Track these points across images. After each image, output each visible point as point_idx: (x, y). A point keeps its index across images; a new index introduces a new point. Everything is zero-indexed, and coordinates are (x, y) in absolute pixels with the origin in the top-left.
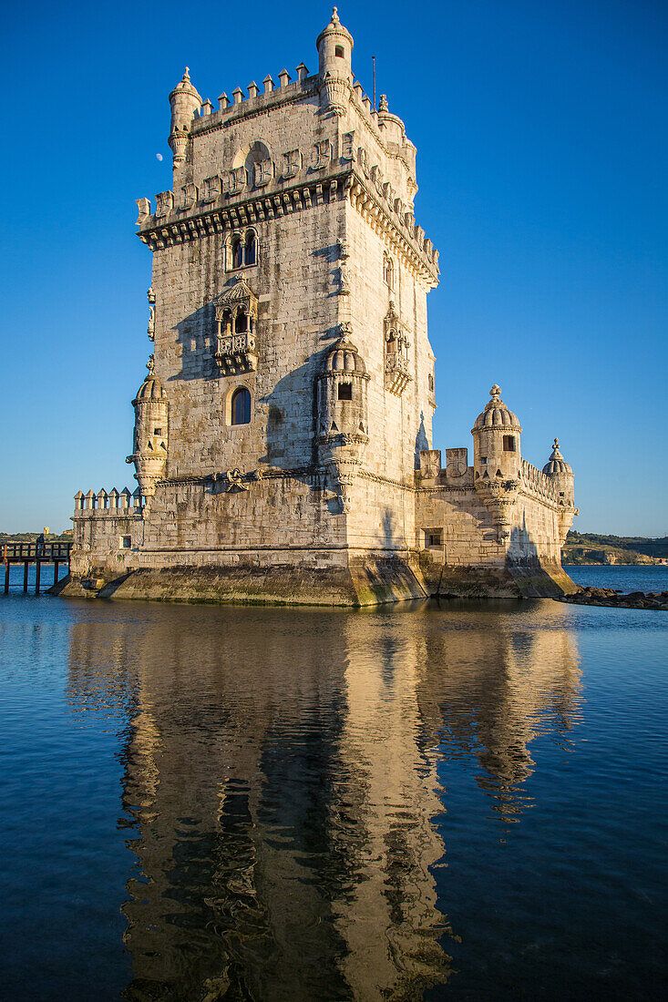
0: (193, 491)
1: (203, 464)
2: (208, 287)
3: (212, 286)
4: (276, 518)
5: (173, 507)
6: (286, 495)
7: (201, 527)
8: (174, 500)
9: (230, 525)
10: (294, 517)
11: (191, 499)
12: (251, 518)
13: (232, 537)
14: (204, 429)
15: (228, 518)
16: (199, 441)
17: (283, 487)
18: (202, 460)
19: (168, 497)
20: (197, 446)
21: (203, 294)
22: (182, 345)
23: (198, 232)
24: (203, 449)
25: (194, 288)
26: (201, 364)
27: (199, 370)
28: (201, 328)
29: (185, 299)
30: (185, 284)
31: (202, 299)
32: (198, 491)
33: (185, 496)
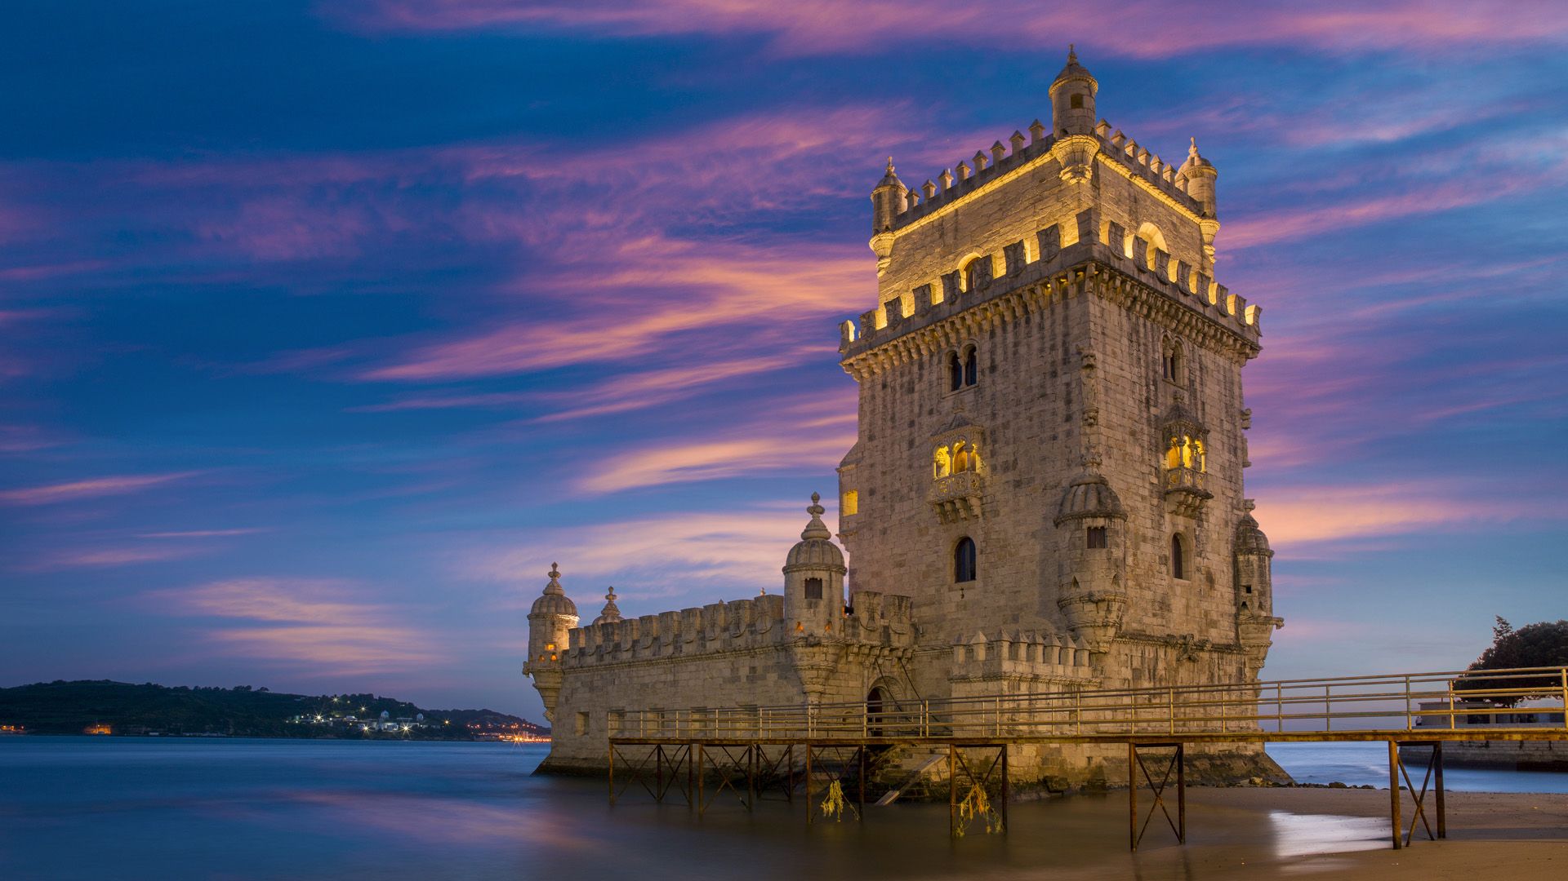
0: (1147, 653)
1: (1155, 621)
2: (1148, 385)
5: (1128, 672)
8: (1129, 663)
11: (1146, 665)
14: (1154, 575)
16: (1149, 588)
18: (1154, 615)
19: (1123, 658)
20: (1148, 595)
21: (1145, 394)
22: (1129, 449)
23: (1141, 307)
24: (1154, 601)
25: (1136, 380)
26: (1147, 485)
27: (1146, 493)
28: (1146, 438)
29: (1128, 386)
30: (1126, 367)
31: (1144, 398)
32: (1152, 655)
33: (1140, 658)
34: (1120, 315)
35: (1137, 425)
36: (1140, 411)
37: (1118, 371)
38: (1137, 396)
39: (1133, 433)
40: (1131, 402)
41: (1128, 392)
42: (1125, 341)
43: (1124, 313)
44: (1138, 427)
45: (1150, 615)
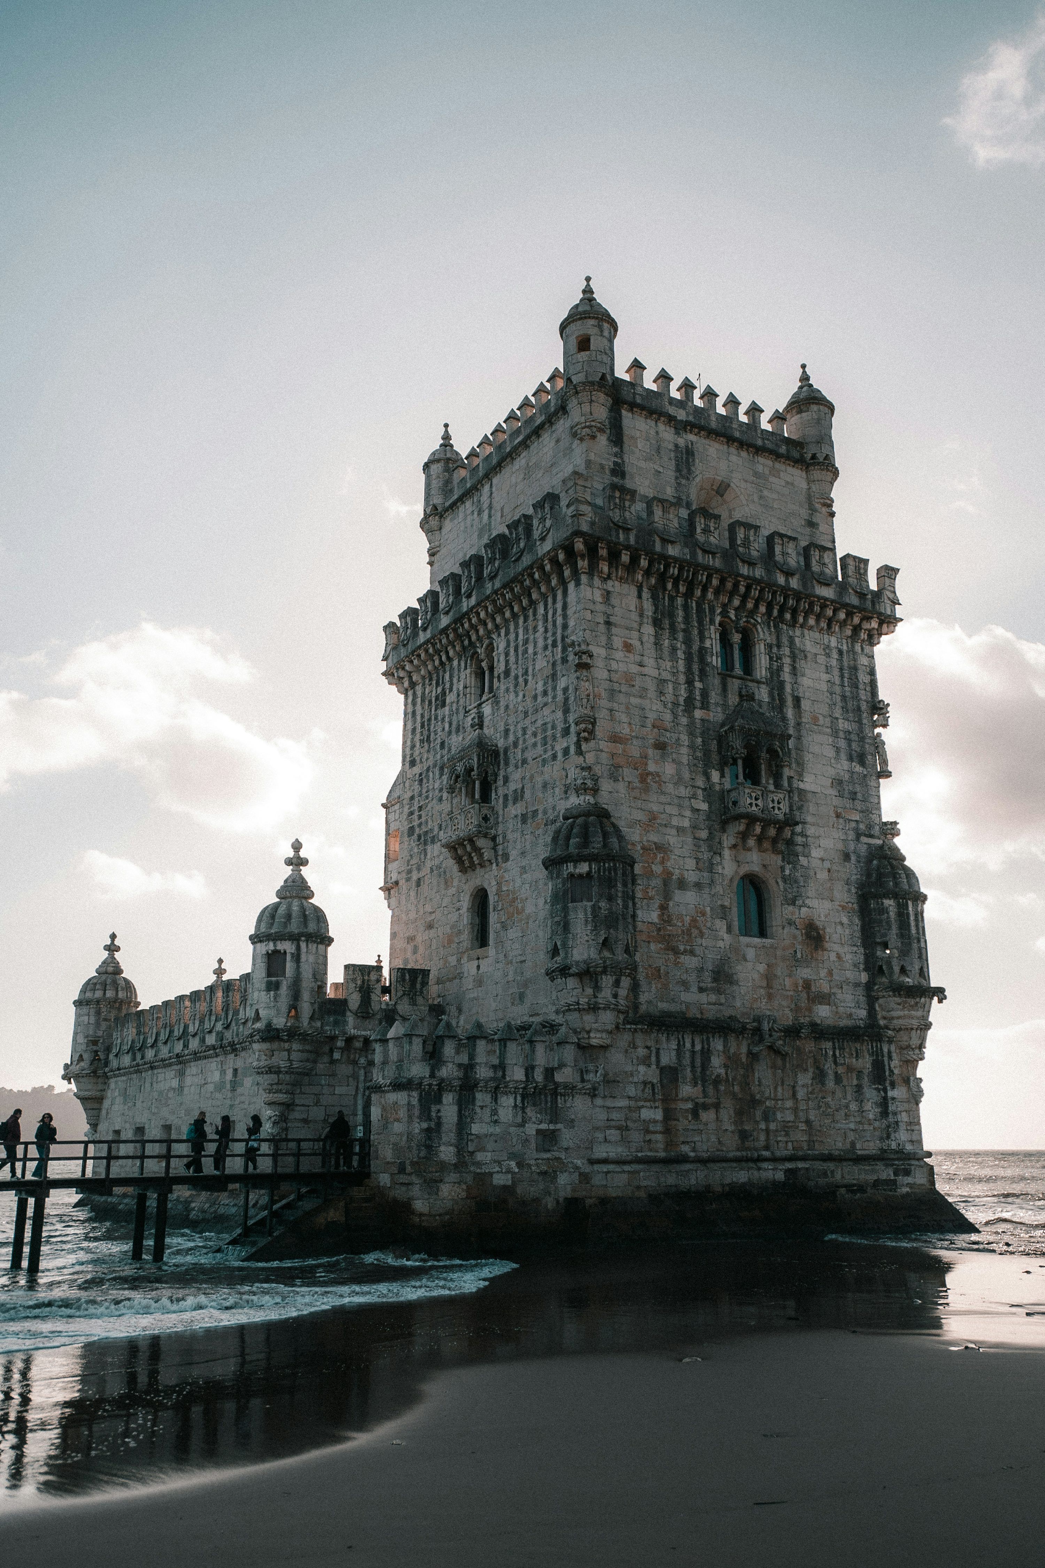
0: (688, 1045)
1: (704, 998)
2: (690, 682)
3: (698, 685)
4: (828, 1106)
5: (651, 1074)
6: (840, 1070)
7: (707, 1116)
8: (653, 1059)
9: (758, 1114)
10: (853, 1106)
11: (687, 1061)
12: (789, 1104)
13: (762, 1137)
14: (702, 934)
15: (754, 1102)
16: (692, 953)
17: (834, 1055)
18: (701, 990)
19: (641, 1052)
20: (691, 962)
21: (683, 693)
22: (652, 767)
23: (676, 585)
24: (700, 970)
25: (666, 675)
26: (688, 813)
27: (686, 823)
28: (684, 750)
29: (652, 686)
30: (650, 662)
31: (681, 700)
32: (698, 1047)
33: (674, 1053)
34: (640, 597)
35: (668, 735)
36: (675, 716)
37: (635, 669)
38: (669, 698)
39: (661, 746)
40: (657, 706)
41: (652, 693)
42: (649, 630)
43: (646, 594)
44: (669, 737)
45: (694, 989)
